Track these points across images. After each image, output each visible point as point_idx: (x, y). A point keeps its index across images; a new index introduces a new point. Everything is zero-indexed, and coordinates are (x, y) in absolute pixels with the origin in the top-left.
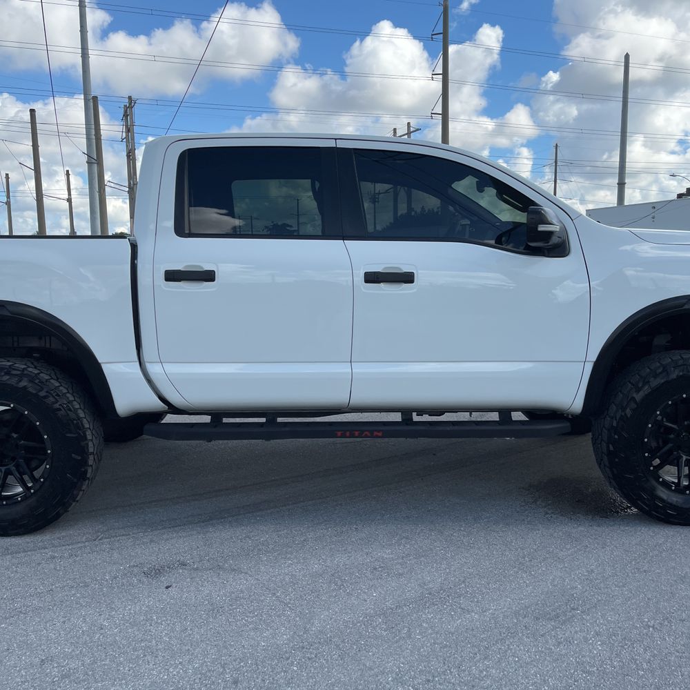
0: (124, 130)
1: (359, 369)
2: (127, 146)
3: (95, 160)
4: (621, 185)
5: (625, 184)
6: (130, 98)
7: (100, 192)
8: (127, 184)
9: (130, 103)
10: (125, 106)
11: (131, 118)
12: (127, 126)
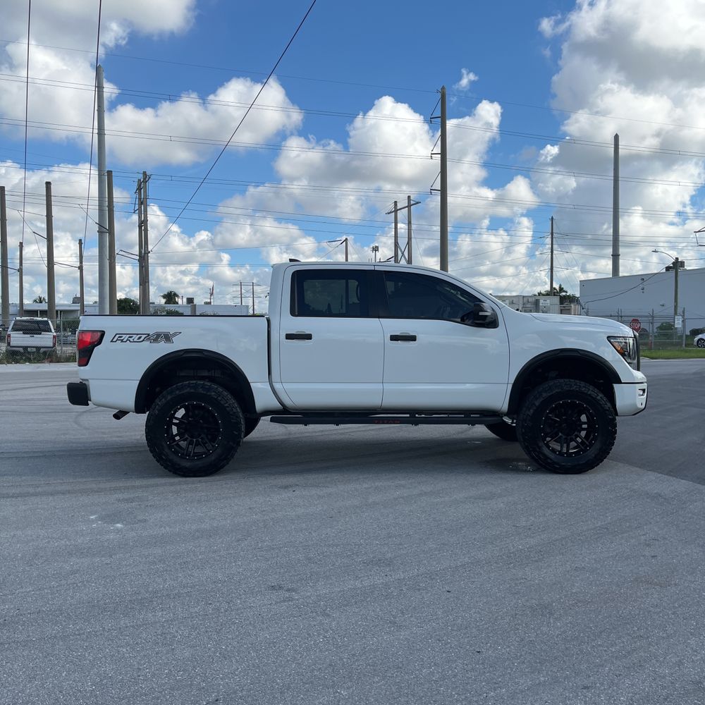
0: (137, 203)
1: (387, 386)
2: (139, 217)
3: (106, 230)
4: (616, 257)
5: (619, 255)
6: (145, 173)
7: (110, 259)
8: (138, 253)
9: (145, 179)
10: (139, 180)
11: (145, 192)
12: (140, 199)
